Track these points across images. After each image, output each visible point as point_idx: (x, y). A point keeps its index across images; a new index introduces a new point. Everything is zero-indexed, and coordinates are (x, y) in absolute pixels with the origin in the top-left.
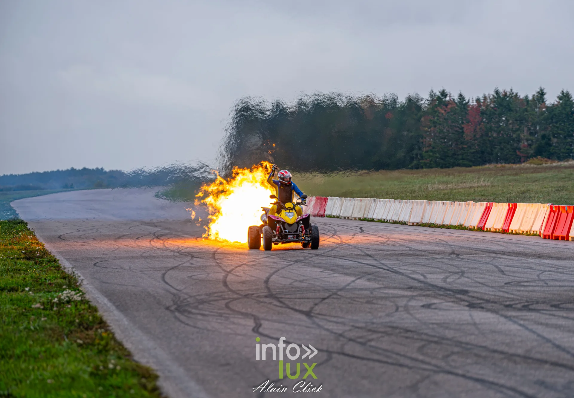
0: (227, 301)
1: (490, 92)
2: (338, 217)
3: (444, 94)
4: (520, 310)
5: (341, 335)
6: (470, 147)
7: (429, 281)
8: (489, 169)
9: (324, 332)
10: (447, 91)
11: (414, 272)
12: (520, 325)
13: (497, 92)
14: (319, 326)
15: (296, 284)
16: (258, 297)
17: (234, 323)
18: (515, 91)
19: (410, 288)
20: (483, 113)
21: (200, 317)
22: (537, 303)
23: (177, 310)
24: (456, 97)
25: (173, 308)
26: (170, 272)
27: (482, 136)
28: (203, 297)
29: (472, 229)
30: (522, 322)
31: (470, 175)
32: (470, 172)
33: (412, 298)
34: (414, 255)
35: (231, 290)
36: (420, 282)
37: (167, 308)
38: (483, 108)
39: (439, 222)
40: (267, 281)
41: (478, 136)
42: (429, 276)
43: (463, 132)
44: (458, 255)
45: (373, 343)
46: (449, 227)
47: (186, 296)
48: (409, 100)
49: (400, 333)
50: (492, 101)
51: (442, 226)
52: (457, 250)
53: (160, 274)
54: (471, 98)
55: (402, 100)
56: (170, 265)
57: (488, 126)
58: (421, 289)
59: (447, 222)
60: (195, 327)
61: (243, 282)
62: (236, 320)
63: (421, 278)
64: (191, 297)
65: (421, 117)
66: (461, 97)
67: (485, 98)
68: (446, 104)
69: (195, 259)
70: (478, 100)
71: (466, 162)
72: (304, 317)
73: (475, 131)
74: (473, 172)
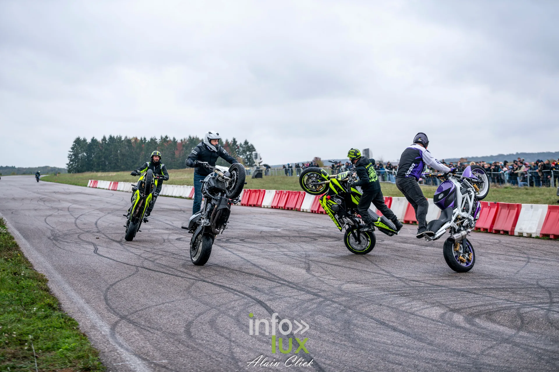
0: (78, 234)
1: (187, 137)
2: (123, 191)
3: (166, 137)
4: (226, 242)
5: (140, 256)
6: (178, 161)
7: (174, 225)
8: (187, 171)
9: (131, 254)
10: (168, 136)
11: (166, 220)
12: (229, 251)
13: (190, 137)
14: (128, 251)
15: (111, 225)
16: (93, 232)
17: (83, 248)
18: (198, 137)
19: (167, 229)
20: (184, 146)
21: (66, 243)
22: (232, 238)
23: (54, 239)
24: (172, 139)
25: (52, 238)
26: (48, 218)
27: (183, 156)
28: (66, 232)
29: (186, 198)
30: (229, 250)
31: (179, 173)
32: (179, 171)
33: (169, 234)
34: (163, 211)
35: (79, 228)
36: (170, 225)
37: (49, 238)
38: (184, 143)
39: (170, 195)
40: (96, 224)
41: (181, 156)
42: (174, 222)
43: (175, 154)
44: (184, 211)
45: (158, 261)
46: (175, 197)
47: (58, 232)
48: (152, 139)
49: (170, 255)
50: (187, 141)
51: (172, 197)
52: (183, 209)
53: (43, 218)
54: (179, 139)
55: (148, 139)
56: (48, 214)
57: (186, 151)
58: (173, 230)
59: (174, 195)
60: (64, 249)
61: (84, 224)
62: (84, 246)
63: (171, 223)
64: (60, 231)
65: (157, 147)
66: (174, 139)
67: (185, 139)
68: (168, 142)
69: (59, 211)
70: (181, 140)
71: (176, 167)
72: (118, 245)
73: (180, 153)
74: (180, 171)
